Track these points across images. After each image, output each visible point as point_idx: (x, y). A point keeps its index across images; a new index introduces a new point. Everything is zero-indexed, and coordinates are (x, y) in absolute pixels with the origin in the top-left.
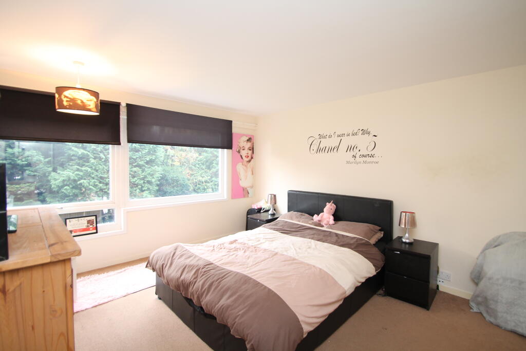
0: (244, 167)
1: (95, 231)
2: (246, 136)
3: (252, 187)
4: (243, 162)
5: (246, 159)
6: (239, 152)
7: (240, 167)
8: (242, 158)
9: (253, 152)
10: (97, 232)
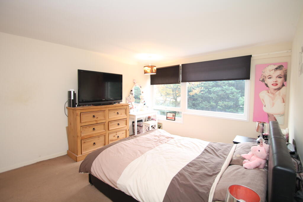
0: (271, 95)
1: (174, 119)
2: (274, 64)
3: (283, 115)
4: (268, 90)
5: (272, 87)
6: (263, 81)
7: (264, 95)
8: (267, 86)
9: (285, 80)
10: (175, 120)
